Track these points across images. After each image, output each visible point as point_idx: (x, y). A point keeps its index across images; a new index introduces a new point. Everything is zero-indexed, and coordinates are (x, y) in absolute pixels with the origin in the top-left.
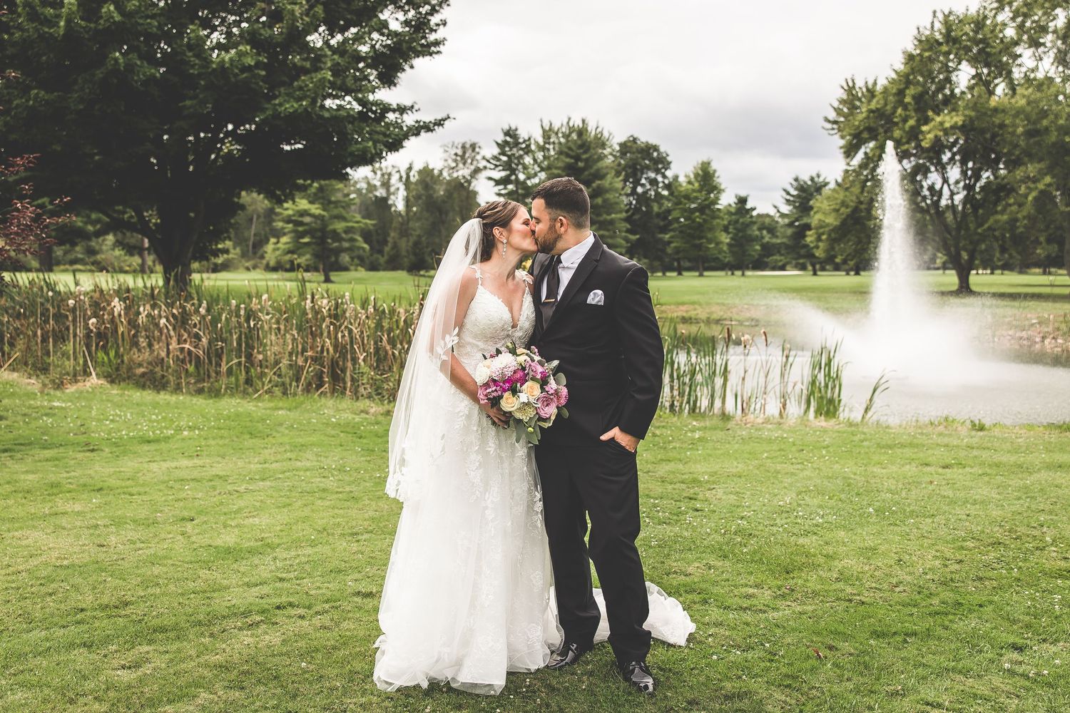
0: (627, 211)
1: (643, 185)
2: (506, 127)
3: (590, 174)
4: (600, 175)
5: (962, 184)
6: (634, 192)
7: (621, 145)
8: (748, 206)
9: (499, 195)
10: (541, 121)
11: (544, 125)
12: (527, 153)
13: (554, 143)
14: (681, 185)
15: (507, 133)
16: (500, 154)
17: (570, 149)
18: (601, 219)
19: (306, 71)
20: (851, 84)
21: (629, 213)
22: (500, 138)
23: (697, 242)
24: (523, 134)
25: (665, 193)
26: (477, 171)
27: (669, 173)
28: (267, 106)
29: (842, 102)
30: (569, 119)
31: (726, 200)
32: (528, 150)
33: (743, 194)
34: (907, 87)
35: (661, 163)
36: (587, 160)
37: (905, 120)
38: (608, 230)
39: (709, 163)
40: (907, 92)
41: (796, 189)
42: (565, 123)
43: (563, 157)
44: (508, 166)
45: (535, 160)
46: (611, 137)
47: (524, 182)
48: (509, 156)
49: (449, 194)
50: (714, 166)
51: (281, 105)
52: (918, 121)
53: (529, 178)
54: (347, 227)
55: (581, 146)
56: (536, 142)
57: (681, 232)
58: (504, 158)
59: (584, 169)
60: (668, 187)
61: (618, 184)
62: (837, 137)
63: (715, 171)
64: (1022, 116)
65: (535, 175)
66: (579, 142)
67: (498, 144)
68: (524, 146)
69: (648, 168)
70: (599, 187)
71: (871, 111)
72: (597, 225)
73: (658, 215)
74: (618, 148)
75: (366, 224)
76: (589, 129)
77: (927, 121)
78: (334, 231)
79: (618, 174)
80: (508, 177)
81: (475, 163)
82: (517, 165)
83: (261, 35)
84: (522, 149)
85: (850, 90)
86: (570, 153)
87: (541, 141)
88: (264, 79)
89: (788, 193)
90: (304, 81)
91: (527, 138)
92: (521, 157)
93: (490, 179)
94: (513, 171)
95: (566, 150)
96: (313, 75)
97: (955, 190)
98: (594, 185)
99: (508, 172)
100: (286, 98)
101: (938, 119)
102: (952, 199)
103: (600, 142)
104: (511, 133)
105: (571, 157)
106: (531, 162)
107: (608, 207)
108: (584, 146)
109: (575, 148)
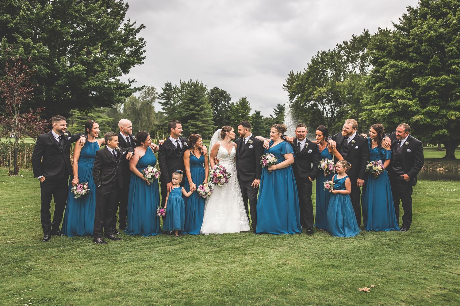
0: (213, 117)
1: (220, 106)
2: (166, 83)
3: (199, 102)
5: (330, 110)
6: (216, 109)
7: (211, 90)
8: (261, 115)
9: (163, 109)
10: (181, 81)
11: (182, 82)
12: (174, 93)
13: (185, 89)
14: (235, 107)
15: (167, 85)
16: (164, 93)
17: (191, 92)
18: (203, 119)
19: (99, 71)
20: (292, 74)
22: (164, 87)
24: (173, 85)
25: (229, 109)
26: (154, 98)
27: (230, 102)
28: (86, 83)
29: (289, 79)
30: (191, 80)
31: (252, 113)
32: (175, 92)
33: (258, 111)
34: (309, 77)
35: (227, 98)
36: (197, 97)
37: (309, 89)
38: (206, 124)
39: (246, 99)
40: (309, 79)
41: (279, 109)
42: (190, 82)
43: (188, 95)
44: (167, 98)
45: (177, 96)
46: (207, 87)
47: (173, 104)
49: (142, 108)
50: (247, 100)
51: (91, 83)
52: (313, 89)
53: (175, 103)
54: (103, 121)
55: (195, 91)
56: (178, 89)
58: (166, 95)
59: (195, 101)
60: (229, 107)
61: (210, 106)
62: (287, 92)
63: (248, 102)
64: (346, 89)
65: (178, 101)
66: (195, 89)
67: (163, 89)
68: (173, 90)
69: (222, 100)
70: (202, 107)
71: (297, 84)
72: (202, 122)
73: (226, 118)
74: (210, 92)
75: (110, 120)
76: (199, 84)
77: (316, 90)
79: (210, 102)
80: (168, 102)
81: (153, 95)
82: (171, 98)
83: (84, 59)
85: (291, 75)
87: (180, 88)
88: (86, 74)
89: (276, 111)
90: (98, 75)
91: (175, 87)
92: (173, 94)
93: (160, 103)
94: (169, 100)
95: (190, 93)
96: (101, 73)
97: (328, 112)
98: (201, 106)
99: (167, 100)
100: (93, 81)
101: (319, 89)
102: (327, 115)
103: (203, 89)
104: (168, 85)
105: (192, 95)
106: (176, 96)
107: (206, 115)
108: (197, 91)
109: (193, 92)
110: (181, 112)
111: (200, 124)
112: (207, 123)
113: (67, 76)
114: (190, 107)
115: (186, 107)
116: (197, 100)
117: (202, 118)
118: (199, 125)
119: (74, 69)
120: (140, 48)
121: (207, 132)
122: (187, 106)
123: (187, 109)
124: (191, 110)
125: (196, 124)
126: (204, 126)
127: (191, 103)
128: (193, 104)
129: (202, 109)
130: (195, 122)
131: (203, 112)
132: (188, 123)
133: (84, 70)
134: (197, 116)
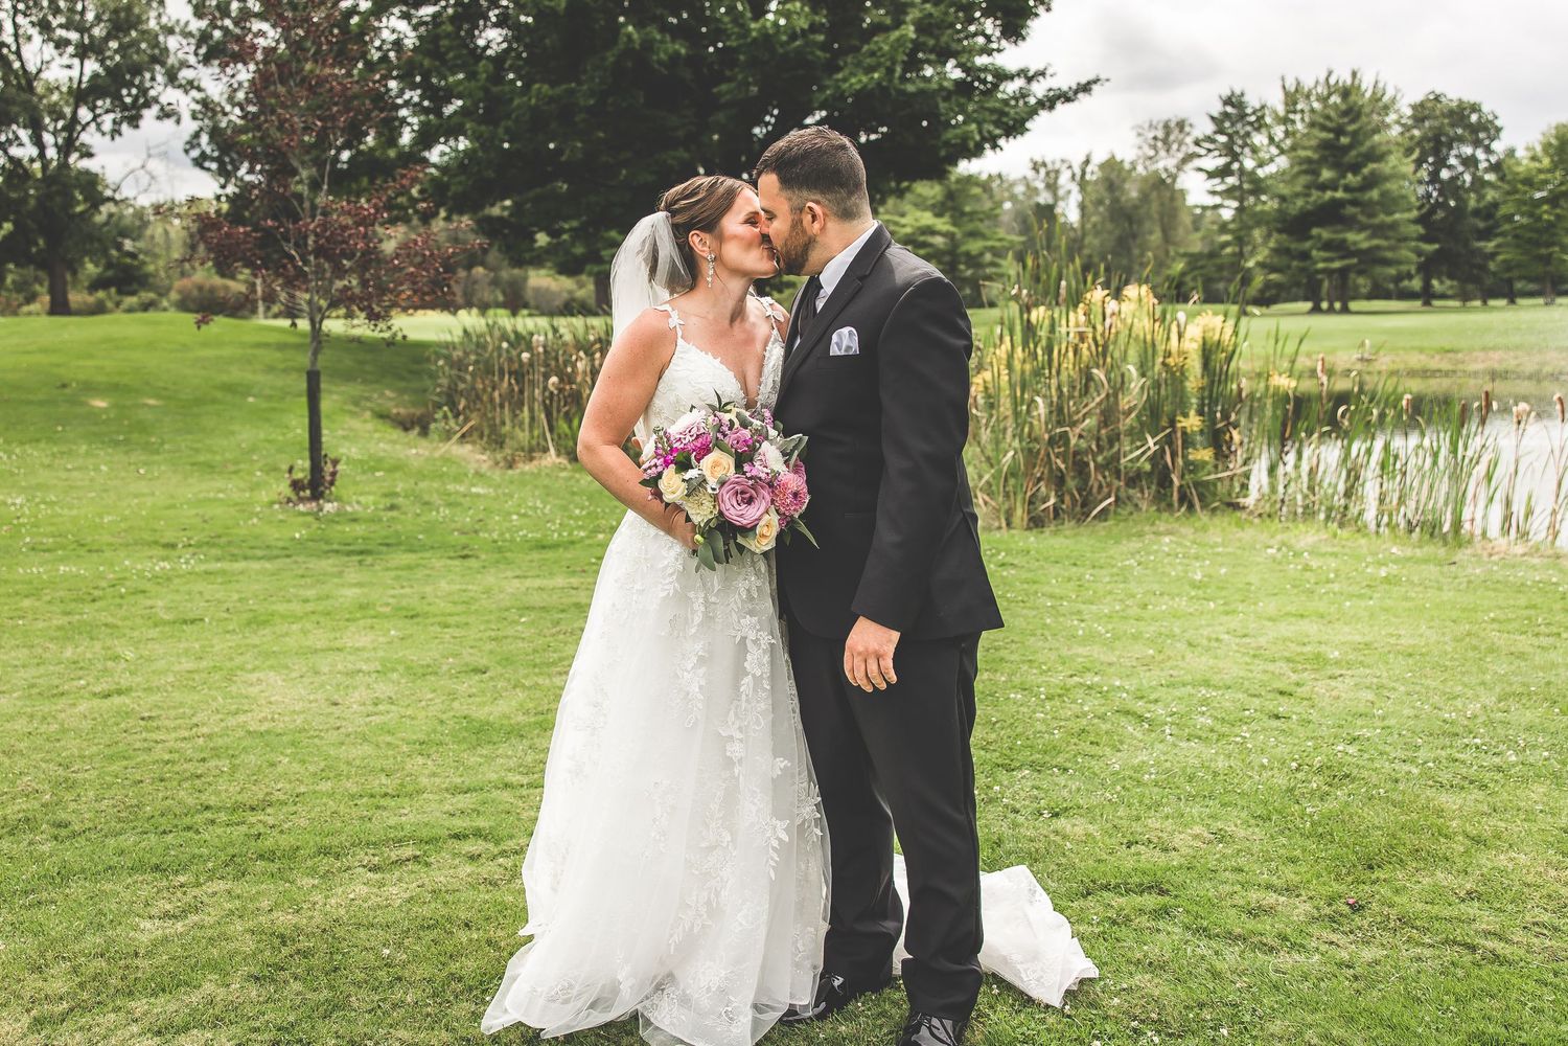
0: (1420, 208)
1: (1450, 167)
2: (1226, 93)
3: (1359, 155)
4: (1375, 156)
6: (1435, 178)
7: (1414, 107)
9: (1214, 193)
10: (1283, 79)
11: (1287, 85)
12: (1258, 129)
13: (1302, 111)
14: (1518, 164)
15: (1228, 102)
16: (1215, 133)
17: (1328, 117)
18: (1376, 221)
21: (1424, 210)
22: (1217, 109)
23: (1543, 251)
24: (1252, 102)
25: (1490, 177)
26: (1185, 160)
27: (1496, 146)
30: (1330, 73)
32: (1259, 125)
35: (1484, 130)
36: (1354, 134)
38: (1387, 238)
42: (1322, 79)
43: (1316, 131)
44: (1230, 151)
45: (1271, 139)
46: (1399, 96)
47: (1253, 172)
48: (1230, 136)
53: (1261, 165)
54: (986, 247)
55: (1345, 113)
56: (1275, 112)
57: (1516, 237)
58: (1222, 139)
59: (1346, 149)
60: (1496, 167)
61: (1408, 167)
65: (1272, 160)
66: (1344, 107)
67: (1213, 118)
68: (1253, 118)
69: (1461, 140)
70: (1373, 173)
72: (1368, 232)
73: (1477, 213)
74: (1409, 112)
75: (1012, 242)
76: (1363, 87)
78: (967, 254)
79: (1409, 151)
80: (1231, 163)
84: (1251, 124)
86: (1328, 124)
87: (1281, 110)
91: (1258, 106)
92: (1248, 134)
93: (1200, 170)
94: (1235, 157)
95: (1322, 120)
98: (1366, 171)
99: (1228, 159)
103: (1381, 104)
104: (1234, 101)
105: (1329, 130)
106: (1265, 141)
107: (1390, 203)
108: (1352, 112)
109: (1336, 117)
111: (1357, 239)
112: (1391, 234)
114: (1319, 175)
115: (1305, 179)
116: (1350, 147)
117: (1372, 215)
118: (1355, 243)
121: (1392, 271)
122: (1307, 172)
123: (1308, 186)
124: (1323, 187)
125: (1344, 241)
126: (1378, 248)
127: (1323, 161)
128: (1334, 166)
129: (1372, 182)
130: (1341, 236)
131: (1375, 194)
132: (1310, 237)
134: (1350, 210)
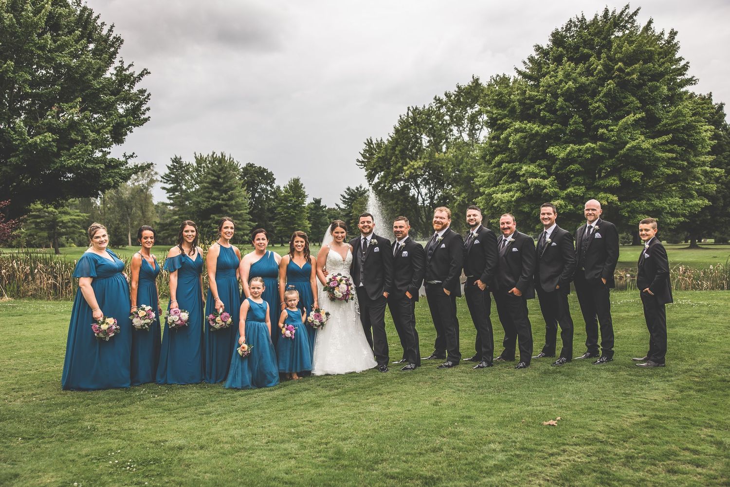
0: (249, 209)
1: (258, 192)
2: (174, 157)
3: (227, 187)
4: (231, 188)
5: (428, 195)
6: (253, 196)
7: (244, 168)
8: (322, 204)
9: (169, 198)
10: (195, 154)
11: (197, 156)
13: (204, 167)
14: (282, 193)
15: (174, 161)
16: (170, 173)
17: (214, 171)
18: (235, 213)
19: (78, 142)
21: (251, 209)
22: (170, 163)
23: (292, 226)
24: (185, 161)
25: (272, 197)
26: (152, 181)
27: (274, 185)
28: (56, 160)
29: (365, 151)
30: (214, 153)
31: (308, 201)
32: (187, 172)
33: (318, 198)
34: (397, 146)
35: (268, 178)
36: (224, 178)
37: (396, 163)
38: (239, 220)
39: (298, 180)
40: (397, 148)
41: (348, 195)
42: (210, 155)
43: (210, 176)
44: (176, 181)
45: (192, 177)
46: (239, 165)
47: (186, 191)
48: (176, 175)
49: (133, 197)
50: (301, 181)
51: (65, 161)
52: (402, 164)
53: (189, 188)
54: (71, 219)
55: (221, 170)
56: (193, 167)
57: (282, 220)
58: (173, 176)
59: (221, 184)
60: (273, 193)
61: (244, 193)
62: (364, 170)
63: (302, 184)
64: (451, 163)
65: (193, 186)
66: (220, 167)
67: (168, 167)
68: (185, 169)
69: (261, 182)
70: (232, 194)
71: (379, 158)
73: (269, 210)
74: (242, 170)
75: (83, 216)
76: (226, 158)
77: (407, 164)
78: (62, 222)
79: (243, 186)
80: (177, 187)
81: (150, 176)
82: (182, 181)
83: (54, 124)
84: (184, 171)
85: (369, 143)
86: (214, 173)
87: (195, 165)
88: (56, 147)
89: (344, 197)
90: (75, 149)
91: (187, 164)
92: (183, 175)
93: (164, 188)
94: (179, 184)
95: (212, 172)
97: (425, 198)
98: (229, 193)
99: (175, 185)
100: (68, 157)
101: (411, 163)
102: (424, 203)
103: (233, 167)
104: (177, 160)
105: (215, 176)
106: (190, 178)
107: (238, 206)
108: (223, 170)
109: (217, 171)
110: (199, 202)
112: (240, 218)
113: (26, 151)
114: (212, 193)
115: (207, 195)
116: (223, 183)
117: (232, 211)
119: (38, 140)
120: (141, 104)
122: (207, 192)
123: (208, 198)
124: (214, 199)
127: (213, 188)
128: (217, 190)
129: (231, 198)
131: (233, 202)
133: (53, 140)
134: (225, 208)
